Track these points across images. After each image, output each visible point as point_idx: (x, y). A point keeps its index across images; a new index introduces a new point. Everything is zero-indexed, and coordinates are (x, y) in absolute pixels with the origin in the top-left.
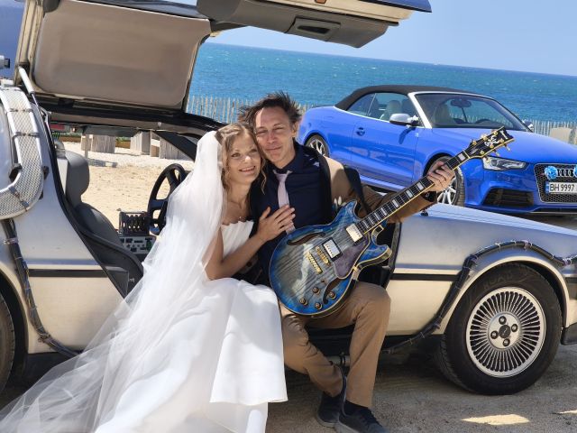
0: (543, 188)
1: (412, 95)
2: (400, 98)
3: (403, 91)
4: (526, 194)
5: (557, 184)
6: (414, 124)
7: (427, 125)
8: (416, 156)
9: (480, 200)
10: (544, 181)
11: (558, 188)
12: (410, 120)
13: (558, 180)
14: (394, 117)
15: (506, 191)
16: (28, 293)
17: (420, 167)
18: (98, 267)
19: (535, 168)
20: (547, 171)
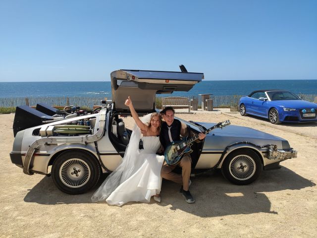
0: (302, 116)
1: (266, 93)
2: (262, 93)
3: (263, 91)
4: (297, 117)
5: (306, 114)
6: (266, 100)
7: (269, 100)
8: (266, 108)
9: (283, 119)
10: (302, 114)
11: (307, 115)
12: (265, 99)
13: (306, 113)
14: (260, 98)
15: (291, 117)
16: (100, 159)
17: (267, 111)
18: (117, 152)
19: (299, 110)
20: (303, 111)
